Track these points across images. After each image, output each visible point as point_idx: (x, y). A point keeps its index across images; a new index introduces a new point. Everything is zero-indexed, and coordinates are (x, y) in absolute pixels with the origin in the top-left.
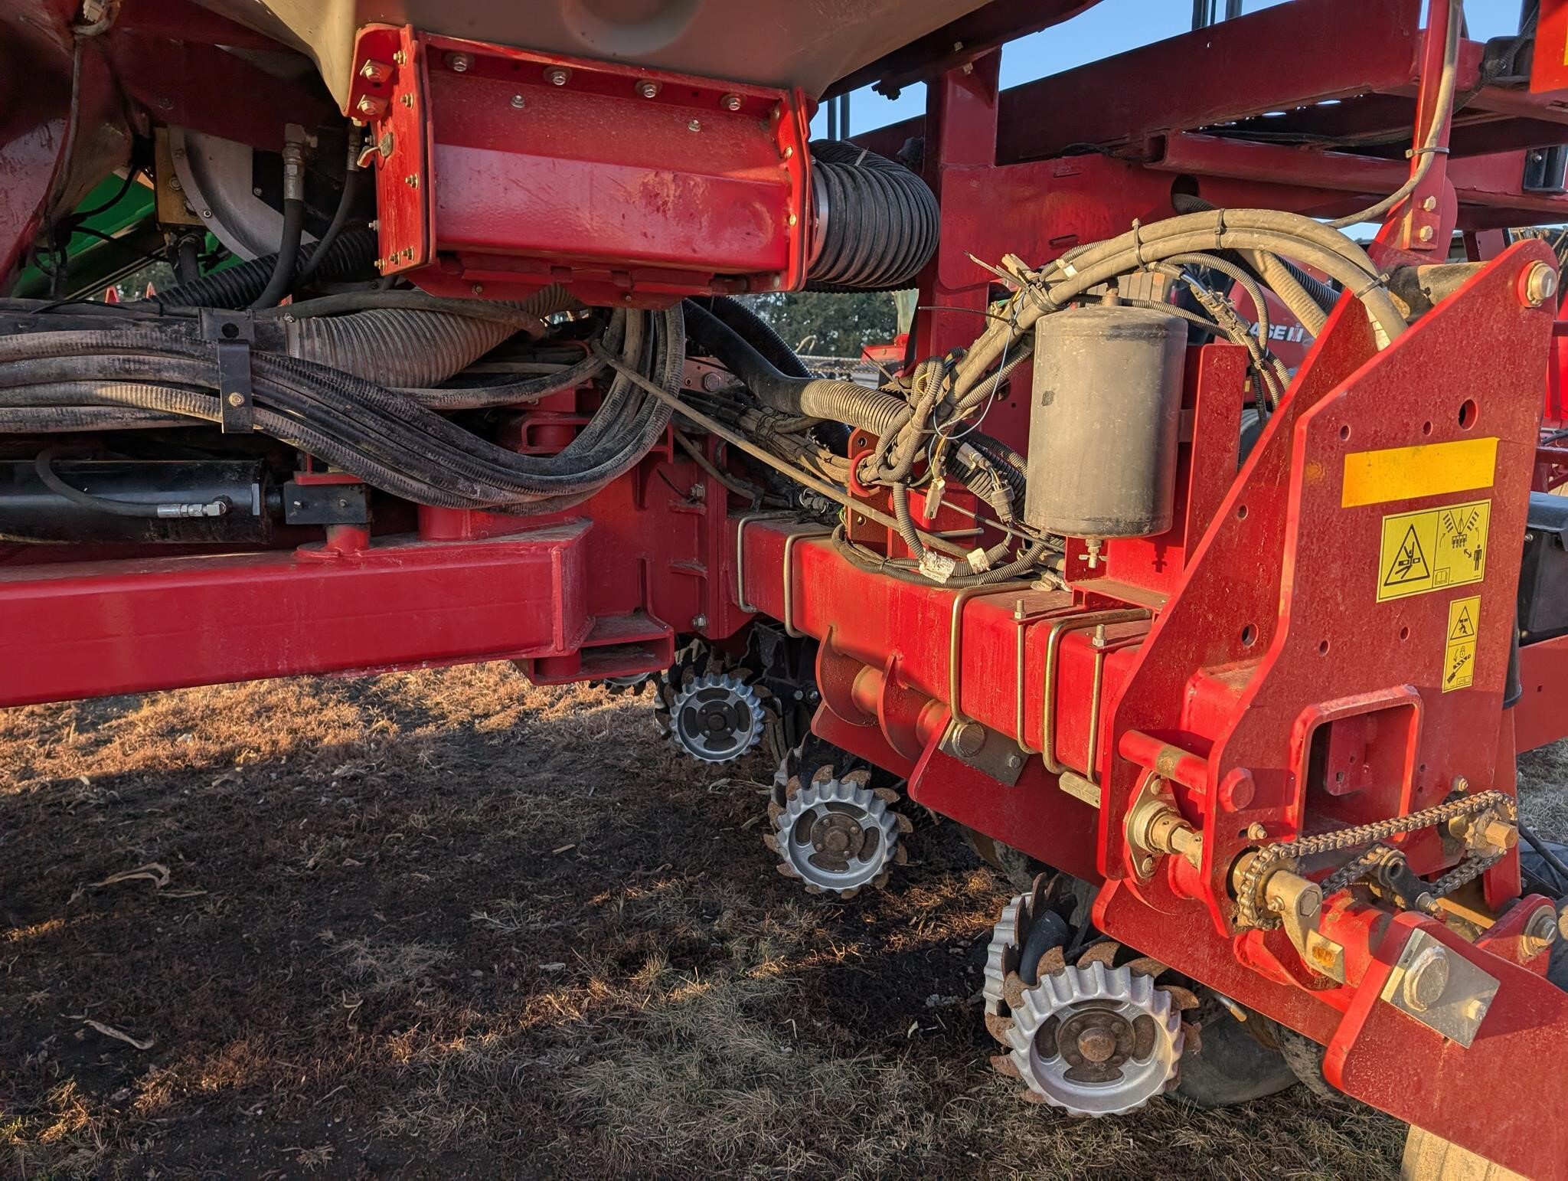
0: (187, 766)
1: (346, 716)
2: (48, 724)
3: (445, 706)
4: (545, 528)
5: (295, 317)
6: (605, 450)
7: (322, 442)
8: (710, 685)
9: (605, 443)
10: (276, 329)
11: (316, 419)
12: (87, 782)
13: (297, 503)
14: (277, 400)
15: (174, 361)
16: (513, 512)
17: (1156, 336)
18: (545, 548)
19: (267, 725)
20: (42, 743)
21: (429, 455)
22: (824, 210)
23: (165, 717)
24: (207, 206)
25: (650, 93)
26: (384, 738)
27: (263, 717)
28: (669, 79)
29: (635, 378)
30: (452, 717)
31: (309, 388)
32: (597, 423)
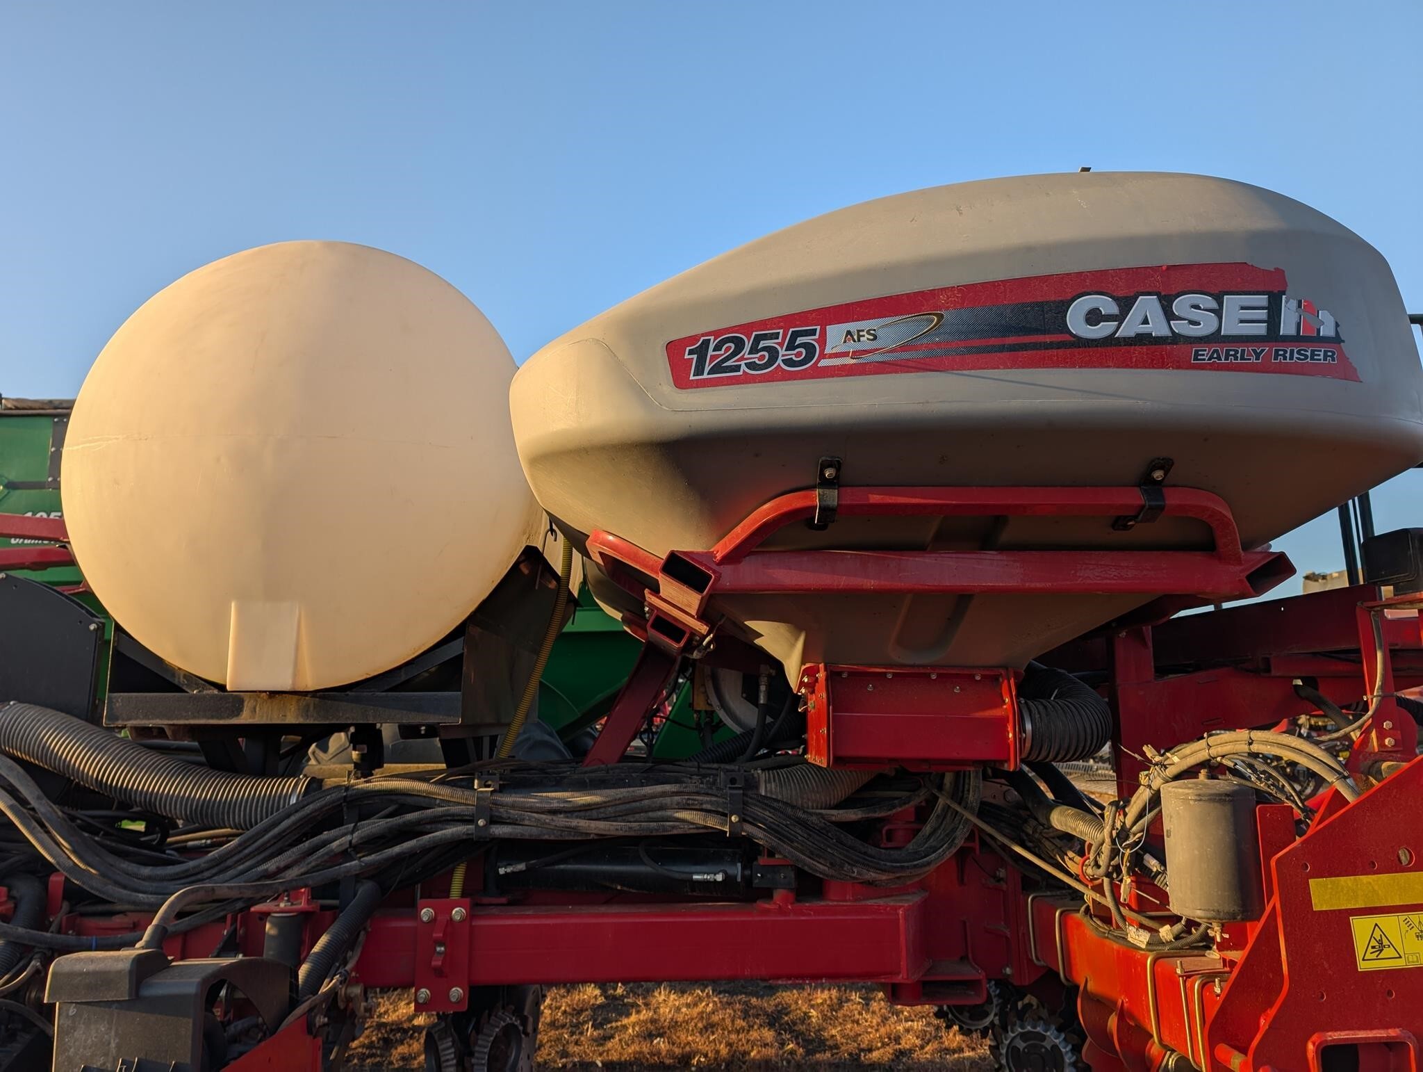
0: (660, 1062)
1: (766, 1038)
2: (574, 1021)
3: (838, 1038)
4: (896, 895)
5: (763, 770)
6: (931, 847)
7: (775, 842)
8: (1029, 1028)
9: (932, 842)
10: (753, 777)
11: (773, 829)
12: (600, 1065)
13: (759, 875)
14: (754, 819)
15: (709, 799)
16: (876, 886)
17: (1225, 800)
18: (896, 909)
19: (712, 1038)
20: (572, 1034)
21: (829, 850)
22: (1029, 727)
23: (646, 1024)
24: (719, 704)
25: (934, 677)
26: (793, 1058)
27: (709, 1032)
28: (941, 671)
29: (948, 802)
30: (843, 1048)
31: (770, 812)
32: (927, 829)
